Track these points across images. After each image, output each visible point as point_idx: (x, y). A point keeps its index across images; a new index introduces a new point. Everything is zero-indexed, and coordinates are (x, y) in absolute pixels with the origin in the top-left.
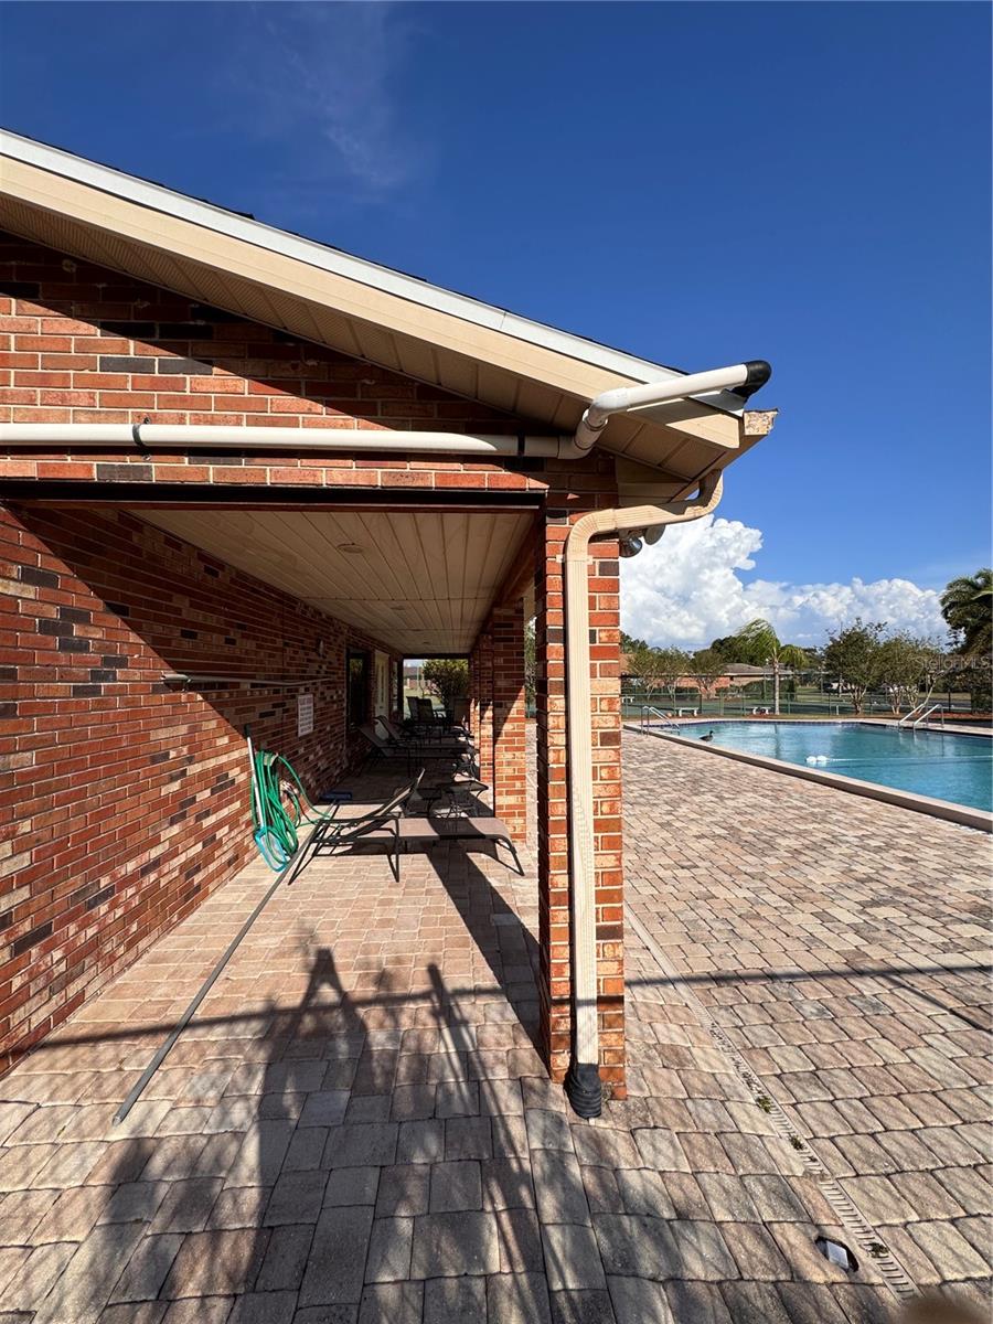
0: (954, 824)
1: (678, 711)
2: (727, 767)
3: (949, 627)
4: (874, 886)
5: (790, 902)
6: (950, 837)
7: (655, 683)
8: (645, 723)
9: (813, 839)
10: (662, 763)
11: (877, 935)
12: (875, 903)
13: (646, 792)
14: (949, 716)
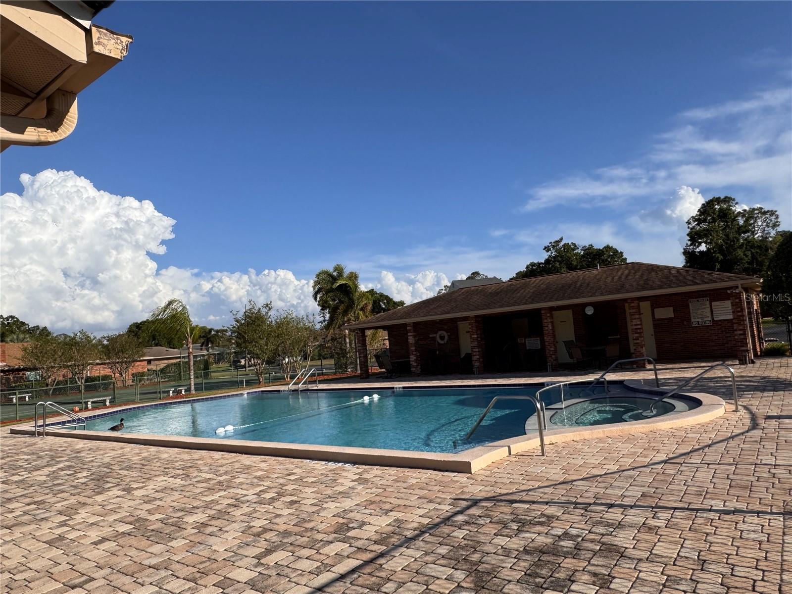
0: (323, 463)
1: (86, 403)
2: (138, 454)
3: (319, 308)
4: (268, 536)
5: (194, 580)
6: (322, 474)
7: (59, 375)
8: (40, 422)
9: (218, 507)
10: (61, 465)
11: (270, 582)
12: (268, 552)
13: (33, 506)
14: (322, 378)
